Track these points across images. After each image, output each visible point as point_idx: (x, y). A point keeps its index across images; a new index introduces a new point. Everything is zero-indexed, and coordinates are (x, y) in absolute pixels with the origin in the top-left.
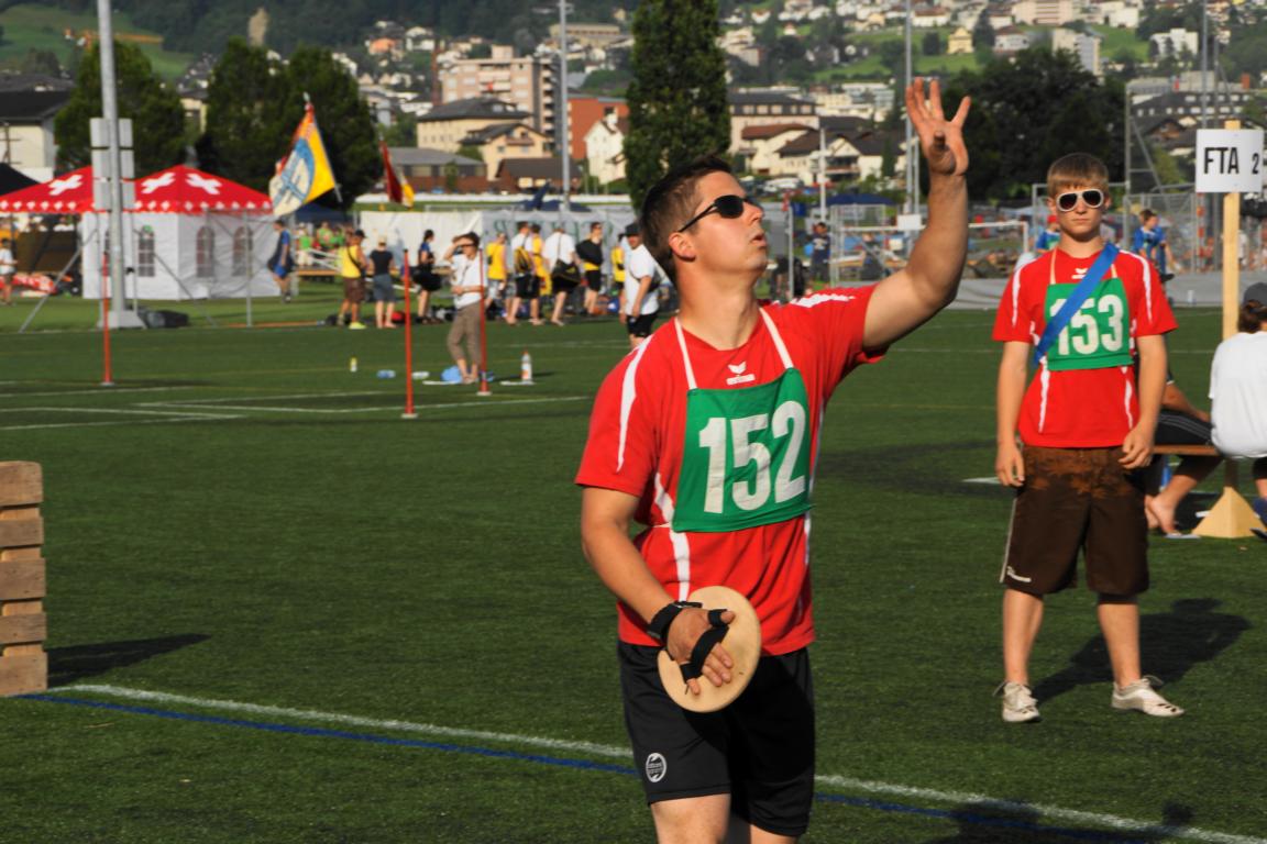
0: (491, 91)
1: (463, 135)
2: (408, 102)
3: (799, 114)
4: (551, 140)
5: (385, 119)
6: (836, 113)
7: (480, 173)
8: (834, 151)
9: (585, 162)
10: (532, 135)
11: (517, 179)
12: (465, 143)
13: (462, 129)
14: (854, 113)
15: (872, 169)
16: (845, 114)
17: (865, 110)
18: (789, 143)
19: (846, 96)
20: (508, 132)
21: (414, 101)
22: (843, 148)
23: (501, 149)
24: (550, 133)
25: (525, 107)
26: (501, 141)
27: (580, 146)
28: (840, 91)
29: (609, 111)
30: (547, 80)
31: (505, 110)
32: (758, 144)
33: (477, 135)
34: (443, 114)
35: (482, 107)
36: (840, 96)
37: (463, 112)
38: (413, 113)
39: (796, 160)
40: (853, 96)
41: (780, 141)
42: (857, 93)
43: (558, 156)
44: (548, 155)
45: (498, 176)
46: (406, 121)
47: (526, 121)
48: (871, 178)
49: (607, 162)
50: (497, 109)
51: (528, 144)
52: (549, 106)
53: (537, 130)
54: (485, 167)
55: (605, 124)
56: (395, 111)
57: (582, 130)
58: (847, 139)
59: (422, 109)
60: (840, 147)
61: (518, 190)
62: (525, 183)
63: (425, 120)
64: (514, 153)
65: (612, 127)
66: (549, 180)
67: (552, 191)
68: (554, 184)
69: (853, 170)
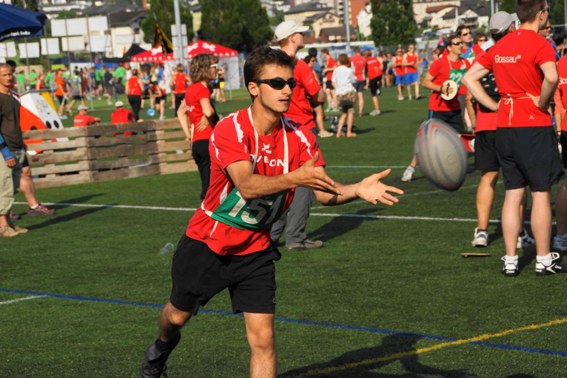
1: (304, 19)
2: (279, 5)
4: (342, 18)
5: (270, 14)
7: (312, 35)
8: (467, 15)
9: (357, 28)
10: (334, 17)
11: (328, 37)
12: (306, 21)
13: (304, 16)
15: (484, 23)
18: (447, 14)
20: (323, 16)
21: (282, 5)
23: (321, 24)
24: (342, 16)
25: (330, 5)
26: (321, 20)
27: (355, 20)
29: (367, 4)
31: (322, 7)
32: (433, 15)
33: (310, 19)
34: (296, 10)
35: (312, 6)
37: (304, 9)
38: (282, 11)
39: (450, 21)
41: (442, 13)
43: (345, 26)
44: (341, 25)
45: (320, 35)
46: (279, 14)
47: (331, 11)
48: (484, 27)
49: (367, 27)
50: (319, 6)
51: (333, 21)
52: (341, 4)
53: (336, 15)
54: (314, 32)
55: (365, 10)
56: (275, 10)
57: (355, 13)
58: (472, 10)
59: (286, 9)
60: (470, 13)
61: (329, 41)
62: (332, 38)
63: (287, 13)
64: (326, 25)
65: (369, 11)
66: (342, 36)
67: (343, 41)
68: (343, 38)
69: (475, 23)
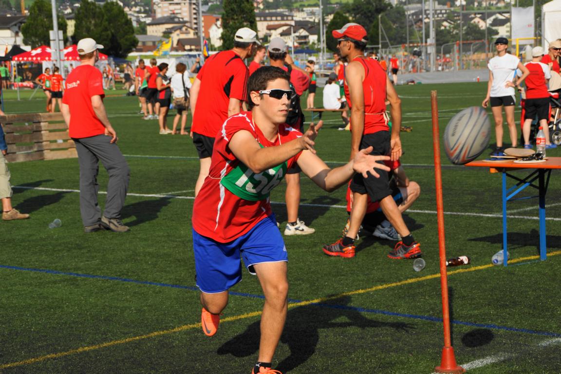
0: (174, 14)
1: (164, 30)
2: (142, 17)
3: (287, 20)
4: (196, 31)
5: (135, 24)
6: (301, 19)
8: (300, 33)
9: (209, 39)
10: (189, 29)
11: (184, 46)
12: (164, 33)
13: (163, 28)
14: (308, 19)
15: (314, 40)
16: (304, 20)
17: (312, 18)
18: (283, 31)
19: (305, 13)
20: (180, 28)
21: (145, 17)
22: (303, 32)
23: (178, 35)
24: (196, 29)
25: (186, 19)
26: (178, 32)
27: (207, 33)
28: (303, 11)
29: (217, 20)
30: (194, 9)
31: (179, 20)
32: (273, 31)
33: (169, 30)
34: (156, 22)
35: (171, 19)
36: (303, 13)
37: (164, 21)
38: (145, 22)
39: (286, 37)
40: (307, 13)
41: (280, 30)
42: (309, 12)
43: (199, 37)
44: (196, 37)
45: (177, 44)
46: (143, 25)
47: (187, 24)
48: (314, 43)
49: (217, 39)
50: (176, 20)
51: (189, 33)
52: (195, 19)
53: (191, 28)
54: (172, 41)
55: (216, 25)
56: (138, 21)
57: (207, 27)
58: (304, 29)
59: (148, 20)
60: (302, 32)
61: (185, 50)
62: (187, 47)
63: (149, 24)
64: (183, 36)
65: (219, 26)
66: (196, 46)
67: (197, 50)
68: (197, 48)
69: (307, 40)
